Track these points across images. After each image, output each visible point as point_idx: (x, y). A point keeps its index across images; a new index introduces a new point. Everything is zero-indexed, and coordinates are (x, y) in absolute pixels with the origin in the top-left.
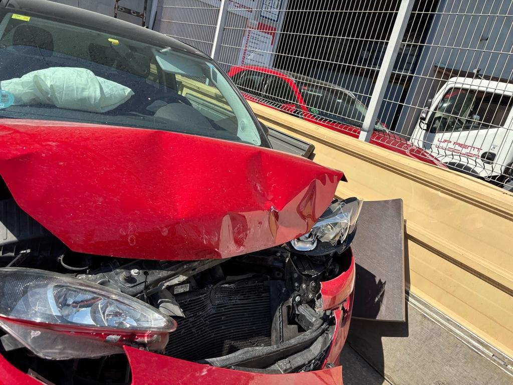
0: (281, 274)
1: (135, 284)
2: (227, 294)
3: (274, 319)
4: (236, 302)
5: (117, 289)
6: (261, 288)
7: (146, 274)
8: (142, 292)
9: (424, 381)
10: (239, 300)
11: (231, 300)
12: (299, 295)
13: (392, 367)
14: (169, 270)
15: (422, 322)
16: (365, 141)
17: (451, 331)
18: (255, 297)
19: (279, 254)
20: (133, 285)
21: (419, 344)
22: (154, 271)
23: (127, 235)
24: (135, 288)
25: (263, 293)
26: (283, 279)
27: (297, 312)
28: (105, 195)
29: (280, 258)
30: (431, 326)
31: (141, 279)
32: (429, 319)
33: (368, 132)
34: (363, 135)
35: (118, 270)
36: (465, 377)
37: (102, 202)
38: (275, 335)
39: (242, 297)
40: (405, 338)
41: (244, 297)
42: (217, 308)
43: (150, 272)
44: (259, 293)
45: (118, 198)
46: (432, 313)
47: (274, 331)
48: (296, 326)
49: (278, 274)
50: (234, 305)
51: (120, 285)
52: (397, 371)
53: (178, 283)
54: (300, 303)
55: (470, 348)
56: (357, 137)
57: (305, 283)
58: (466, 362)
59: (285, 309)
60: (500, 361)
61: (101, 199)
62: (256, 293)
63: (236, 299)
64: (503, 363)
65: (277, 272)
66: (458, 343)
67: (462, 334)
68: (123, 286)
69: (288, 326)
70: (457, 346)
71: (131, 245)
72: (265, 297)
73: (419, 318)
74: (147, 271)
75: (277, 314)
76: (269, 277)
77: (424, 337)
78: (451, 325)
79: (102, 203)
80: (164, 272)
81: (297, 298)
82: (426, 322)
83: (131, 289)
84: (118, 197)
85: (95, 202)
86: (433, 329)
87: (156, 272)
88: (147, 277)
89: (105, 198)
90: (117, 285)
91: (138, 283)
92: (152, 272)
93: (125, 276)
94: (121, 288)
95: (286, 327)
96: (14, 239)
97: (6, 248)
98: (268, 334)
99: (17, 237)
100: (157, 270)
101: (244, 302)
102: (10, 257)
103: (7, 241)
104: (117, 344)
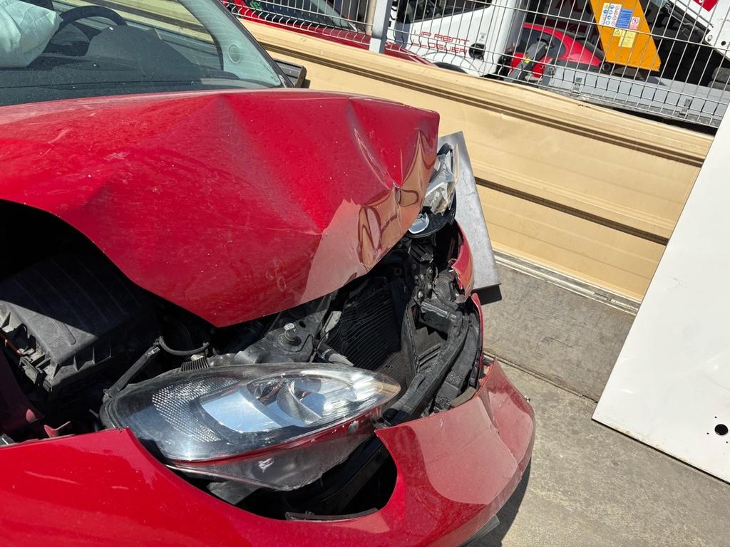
0: (401, 270)
1: (302, 344)
2: (350, 317)
3: (403, 328)
5: (287, 360)
6: (382, 295)
7: (303, 325)
8: (313, 351)
9: (529, 342)
10: (364, 318)
11: (357, 322)
12: (420, 290)
13: (490, 339)
14: (320, 311)
15: (514, 279)
16: (380, 52)
17: (547, 279)
18: (378, 308)
19: (401, 245)
20: (300, 347)
21: (516, 304)
22: (307, 317)
23: (275, 280)
24: (304, 350)
25: (385, 300)
26: (402, 277)
27: (423, 312)
28: (232, 226)
29: (401, 250)
30: (525, 280)
31: (302, 335)
32: (521, 273)
33: (381, 39)
34: (375, 44)
35: (270, 333)
36: (573, 325)
37: (232, 239)
38: (406, 347)
39: (366, 314)
40: (498, 302)
41: (368, 313)
42: (349, 337)
43: (305, 321)
44: (380, 302)
45: (248, 226)
46: (520, 266)
47: (405, 342)
48: (426, 328)
49: (398, 271)
50: (361, 327)
51: (286, 353)
52: (498, 340)
53: (336, 323)
54: (422, 299)
55: (573, 293)
56: (367, 48)
57: (422, 273)
58: (571, 309)
59: (410, 310)
60: (602, 298)
61: (230, 235)
62: (378, 304)
63: (361, 319)
64: (606, 299)
65: (395, 269)
66: (559, 292)
67: (559, 280)
68: (291, 353)
69: (418, 331)
70: (558, 295)
71: (282, 291)
72: (387, 304)
73: (510, 275)
74: (301, 320)
75: (406, 320)
76: (385, 278)
77: (521, 295)
78: (543, 272)
79: (234, 240)
80: (318, 314)
81: (420, 294)
82: (519, 277)
83: (301, 354)
84: (247, 223)
85: (224, 241)
86: (529, 283)
87: (311, 318)
88: (306, 329)
89: (234, 230)
90: (283, 355)
91: (303, 341)
92: (308, 320)
93: (290, 338)
94: (291, 357)
95: (416, 333)
96: (89, 337)
97: (80, 356)
98: (399, 348)
99: (92, 332)
100: (310, 314)
101: (369, 319)
102: (91, 368)
103: (78, 345)
104: (358, 433)
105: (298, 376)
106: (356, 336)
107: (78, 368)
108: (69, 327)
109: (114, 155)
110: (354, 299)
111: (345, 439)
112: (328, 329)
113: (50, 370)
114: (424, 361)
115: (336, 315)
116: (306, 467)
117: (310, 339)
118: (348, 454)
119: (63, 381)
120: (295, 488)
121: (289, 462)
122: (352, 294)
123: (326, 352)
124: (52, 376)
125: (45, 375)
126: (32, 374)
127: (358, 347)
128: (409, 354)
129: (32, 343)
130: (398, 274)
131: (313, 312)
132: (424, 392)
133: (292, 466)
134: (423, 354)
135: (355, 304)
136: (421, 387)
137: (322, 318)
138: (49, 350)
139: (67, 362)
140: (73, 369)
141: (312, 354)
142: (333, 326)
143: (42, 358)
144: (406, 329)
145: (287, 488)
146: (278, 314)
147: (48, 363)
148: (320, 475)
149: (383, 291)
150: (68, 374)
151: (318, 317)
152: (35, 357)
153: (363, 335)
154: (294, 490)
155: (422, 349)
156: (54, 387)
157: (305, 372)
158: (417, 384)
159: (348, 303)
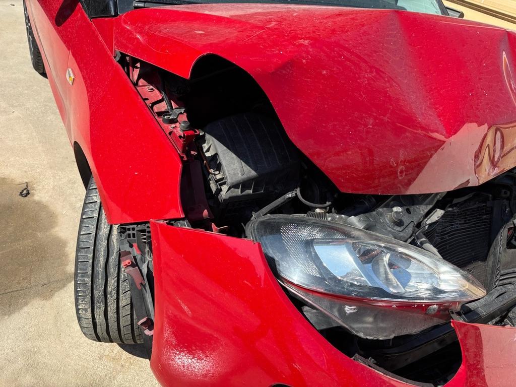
0: (509, 193)
1: (404, 227)
2: (449, 219)
3: (494, 243)
4: (457, 227)
5: (388, 235)
6: (483, 209)
7: (408, 211)
8: (411, 236)
10: (460, 224)
11: (453, 225)
14: (427, 205)
18: (475, 220)
20: (402, 228)
22: (414, 207)
23: (397, 167)
24: (404, 231)
25: (484, 215)
28: (375, 114)
31: (406, 219)
35: (380, 209)
37: (372, 124)
38: (492, 260)
39: (463, 221)
41: (465, 221)
42: (442, 235)
43: (411, 209)
44: (480, 215)
45: (388, 118)
47: (493, 255)
48: (515, 250)
49: (505, 193)
50: (455, 230)
51: (389, 229)
53: (437, 219)
59: (506, 230)
61: (371, 121)
62: (476, 216)
63: (457, 224)
65: (503, 191)
68: (393, 231)
69: (508, 250)
71: (400, 178)
72: (486, 219)
74: (408, 207)
75: (499, 237)
76: (491, 195)
79: (373, 126)
80: (424, 206)
83: (402, 234)
84: (388, 115)
85: (366, 125)
87: (418, 209)
88: (411, 215)
89: (375, 118)
90: (386, 230)
91: (406, 224)
92: (414, 209)
93: (396, 218)
94: (392, 233)
95: (505, 251)
96: (253, 173)
97: (244, 184)
98: (484, 259)
99: (255, 171)
100: (417, 204)
101: (465, 226)
102: (249, 195)
103: (245, 177)
104: (435, 315)
105: (394, 250)
106: (449, 236)
107: (241, 193)
108: (243, 163)
109: (302, 41)
110: (456, 205)
111: (421, 316)
112: (429, 222)
113: (225, 188)
114: (505, 277)
115: (438, 214)
116: (381, 325)
117: (412, 225)
118: (422, 329)
119: (231, 198)
120: (368, 337)
121: (369, 315)
122: (455, 201)
123: (422, 240)
124: (225, 193)
125: (221, 190)
126: (213, 187)
127: (448, 246)
128: (493, 266)
129: (219, 167)
130: (504, 196)
131: (420, 203)
132: (502, 304)
133: (370, 319)
134: (506, 271)
135: (455, 210)
136: (500, 298)
137: (426, 211)
138: (227, 174)
139: (235, 186)
140: (238, 192)
141: (410, 238)
142: (434, 221)
143: (222, 179)
144: (497, 245)
145: (362, 335)
146: (391, 196)
147: (224, 183)
148: (392, 337)
149: (486, 206)
150: (234, 194)
151: (423, 209)
152: (218, 177)
153: (455, 237)
154: (367, 339)
155: (507, 265)
156: (224, 200)
157: (401, 250)
158: (496, 295)
159: (449, 207)
